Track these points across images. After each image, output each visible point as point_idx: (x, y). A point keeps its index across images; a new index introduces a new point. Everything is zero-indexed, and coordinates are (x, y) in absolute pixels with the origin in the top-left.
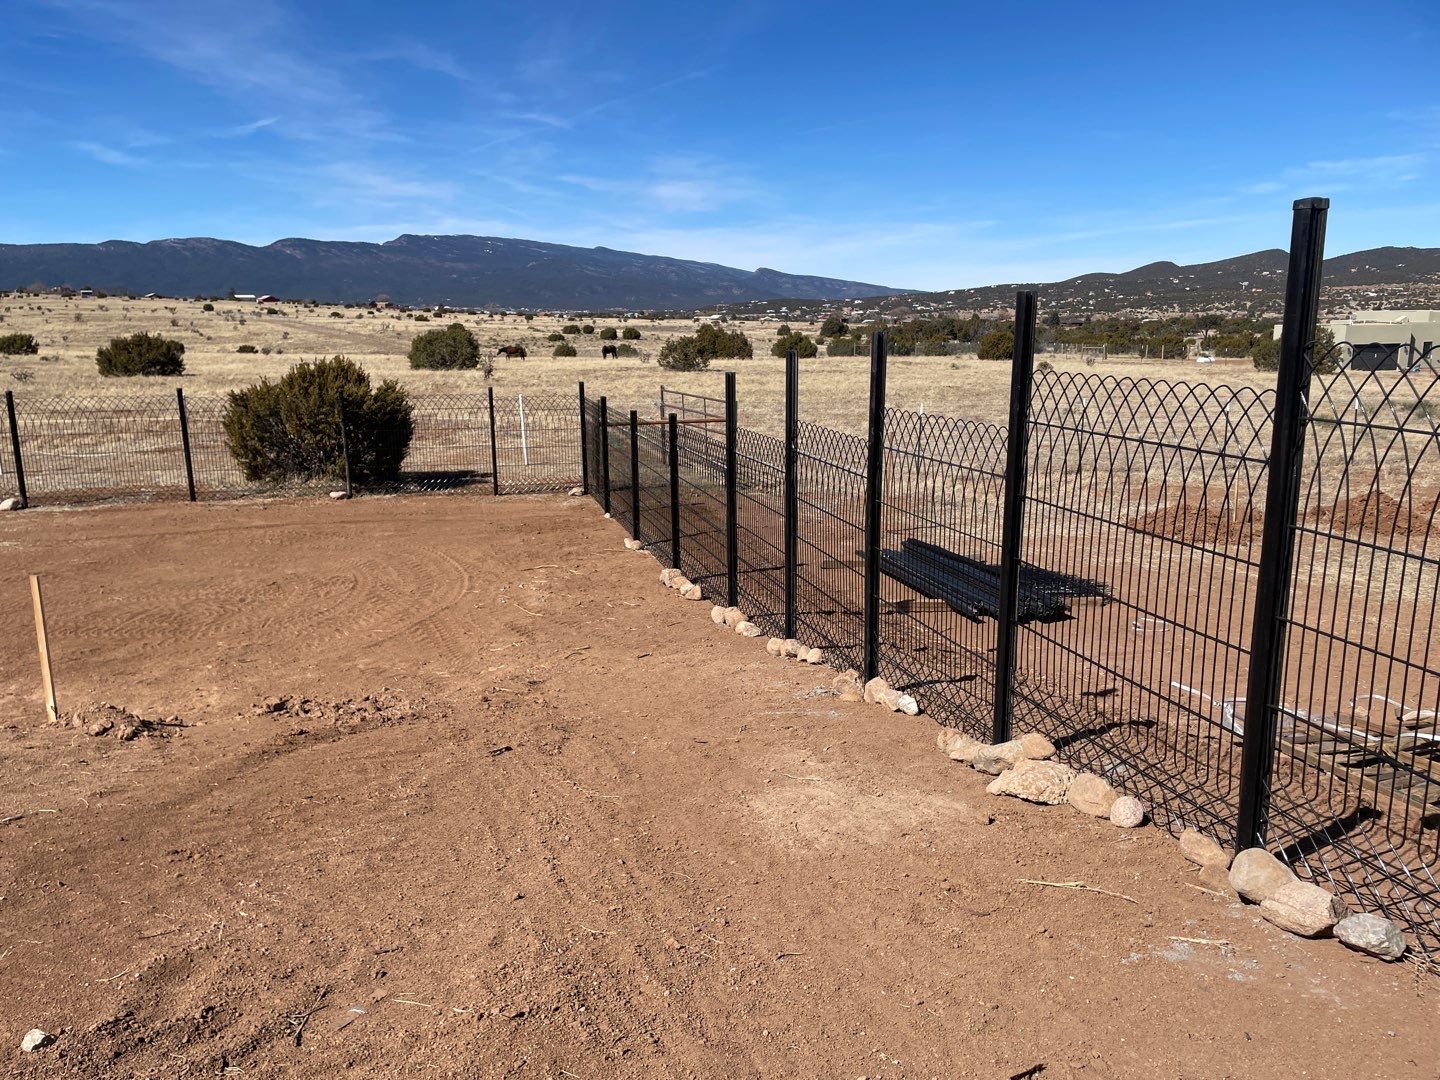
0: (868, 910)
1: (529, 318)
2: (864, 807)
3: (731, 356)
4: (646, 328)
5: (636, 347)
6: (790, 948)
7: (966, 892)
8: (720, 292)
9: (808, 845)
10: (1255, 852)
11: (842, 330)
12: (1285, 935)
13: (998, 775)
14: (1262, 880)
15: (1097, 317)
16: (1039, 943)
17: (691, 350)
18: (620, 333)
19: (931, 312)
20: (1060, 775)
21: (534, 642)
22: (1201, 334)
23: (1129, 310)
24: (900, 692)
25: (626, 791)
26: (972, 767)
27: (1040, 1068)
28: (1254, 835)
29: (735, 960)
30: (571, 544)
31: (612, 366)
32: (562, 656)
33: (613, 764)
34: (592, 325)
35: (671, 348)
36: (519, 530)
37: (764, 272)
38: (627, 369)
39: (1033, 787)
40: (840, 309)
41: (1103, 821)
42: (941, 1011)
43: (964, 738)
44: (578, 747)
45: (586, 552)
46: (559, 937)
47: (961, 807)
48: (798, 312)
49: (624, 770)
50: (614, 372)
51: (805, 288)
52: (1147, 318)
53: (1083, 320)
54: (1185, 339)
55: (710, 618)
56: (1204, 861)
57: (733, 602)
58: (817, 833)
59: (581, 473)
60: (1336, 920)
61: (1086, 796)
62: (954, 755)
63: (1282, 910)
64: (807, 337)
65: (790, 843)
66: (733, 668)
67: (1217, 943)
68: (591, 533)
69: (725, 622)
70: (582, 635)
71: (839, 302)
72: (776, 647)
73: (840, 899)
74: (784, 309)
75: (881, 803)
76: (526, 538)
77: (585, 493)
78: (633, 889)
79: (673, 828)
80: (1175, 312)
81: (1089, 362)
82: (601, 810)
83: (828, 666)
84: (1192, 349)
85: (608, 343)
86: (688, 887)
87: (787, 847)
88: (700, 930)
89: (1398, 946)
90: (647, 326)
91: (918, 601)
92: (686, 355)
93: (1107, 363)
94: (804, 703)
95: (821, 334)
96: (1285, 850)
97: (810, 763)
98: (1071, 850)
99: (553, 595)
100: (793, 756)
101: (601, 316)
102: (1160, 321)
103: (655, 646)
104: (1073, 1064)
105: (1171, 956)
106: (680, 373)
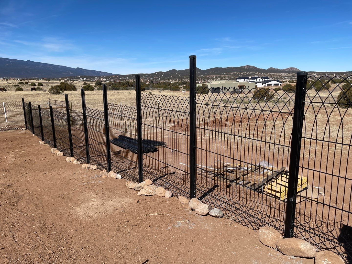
0: (107, 231)
1: (7, 80)
2: (107, 204)
3: (70, 90)
4: (45, 83)
5: (42, 88)
6: (85, 246)
7: (131, 221)
8: (66, 73)
9: (91, 217)
10: (194, 198)
11: (101, 84)
12: (200, 216)
13: (140, 191)
14: (195, 205)
15: (161, 82)
16: (148, 230)
17: (58, 89)
18: (37, 84)
19: (123, 80)
20: (154, 188)
21: (10, 173)
22: (183, 86)
23: (167, 80)
24: (117, 174)
25: (38, 212)
26: (134, 189)
27: (147, 261)
28: (193, 195)
29: (69, 252)
30: (22, 144)
31: (34, 93)
32: (19, 176)
33: (34, 205)
34: (28, 82)
35: (52, 88)
36: (5, 141)
37: (78, 69)
38: (39, 94)
39: (148, 192)
40: (100, 78)
41: (163, 197)
42: (124, 252)
43: (132, 183)
44: (23, 202)
45: (27, 146)
46: (15, 258)
47: (131, 200)
48: (89, 79)
49: (37, 206)
50: (35, 95)
51: (90, 73)
52: (171, 82)
53: (158, 82)
54: (180, 87)
55: (66, 161)
56: (184, 203)
57: (72, 156)
58: (94, 214)
59: (25, 123)
60: (209, 211)
61: (159, 192)
62: (130, 187)
63: (199, 211)
64: (91, 86)
65: (86, 218)
66: (72, 173)
67: (186, 221)
68: (29, 140)
69: (70, 161)
70: (26, 169)
71: (99, 77)
72: (84, 166)
73: (99, 230)
74: (85, 78)
75: (111, 203)
76: (7, 143)
77: (26, 129)
78: (39, 239)
79: (52, 220)
80: (177, 81)
81: (160, 92)
82: (29, 219)
83: (99, 169)
84: (181, 89)
85: (33, 87)
86: (56, 236)
87: (85, 219)
88: (59, 247)
89: (221, 214)
90: (45, 82)
91: (123, 150)
92: (57, 90)
93: (164, 92)
94: (92, 180)
95: (95, 85)
96: (200, 198)
97: (93, 196)
98: (156, 205)
99: (16, 159)
100: (88, 195)
101: (30, 79)
102: (174, 83)
103: (49, 170)
104: (155, 258)
105: (177, 226)
106: (56, 95)
